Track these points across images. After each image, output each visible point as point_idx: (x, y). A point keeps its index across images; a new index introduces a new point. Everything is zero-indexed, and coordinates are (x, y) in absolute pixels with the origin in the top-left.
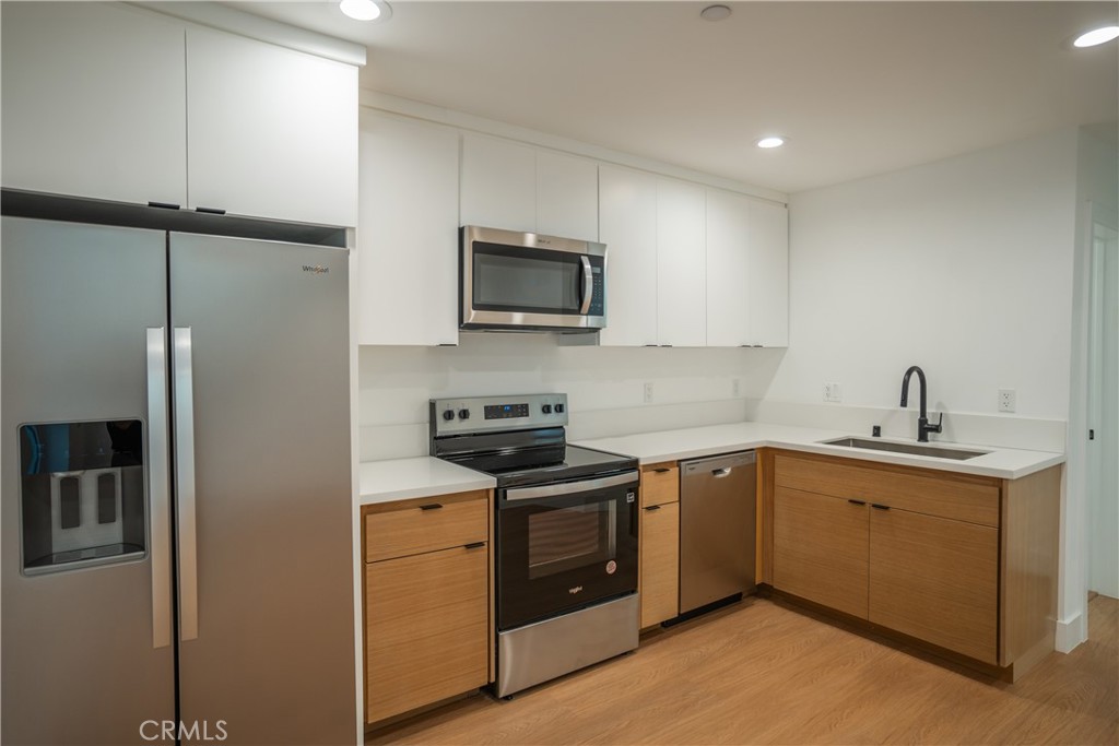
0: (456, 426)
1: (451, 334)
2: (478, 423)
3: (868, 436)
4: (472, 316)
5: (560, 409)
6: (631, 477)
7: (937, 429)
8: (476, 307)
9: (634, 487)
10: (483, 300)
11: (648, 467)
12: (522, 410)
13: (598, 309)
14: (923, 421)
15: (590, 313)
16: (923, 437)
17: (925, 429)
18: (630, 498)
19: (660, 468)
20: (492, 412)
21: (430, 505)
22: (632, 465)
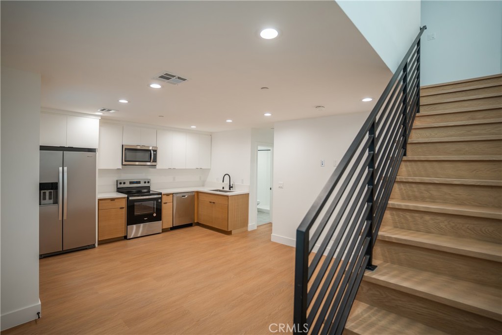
0: (122, 186)
1: (120, 167)
2: (128, 185)
3: (221, 189)
4: (124, 163)
5: (148, 182)
6: (160, 196)
7: (232, 187)
8: (125, 161)
9: (161, 198)
10: (127, 160)
11: (164, 194)
12: (139, 182)
13: (155, 160)
14: (230, 186)
15: (153, 162)
16: (230, 189)
17: (230, 187)
18: (160, 201)
19: (168, 195)
20: (131, 183)
21: (113, 199)
22: (160, 194)
